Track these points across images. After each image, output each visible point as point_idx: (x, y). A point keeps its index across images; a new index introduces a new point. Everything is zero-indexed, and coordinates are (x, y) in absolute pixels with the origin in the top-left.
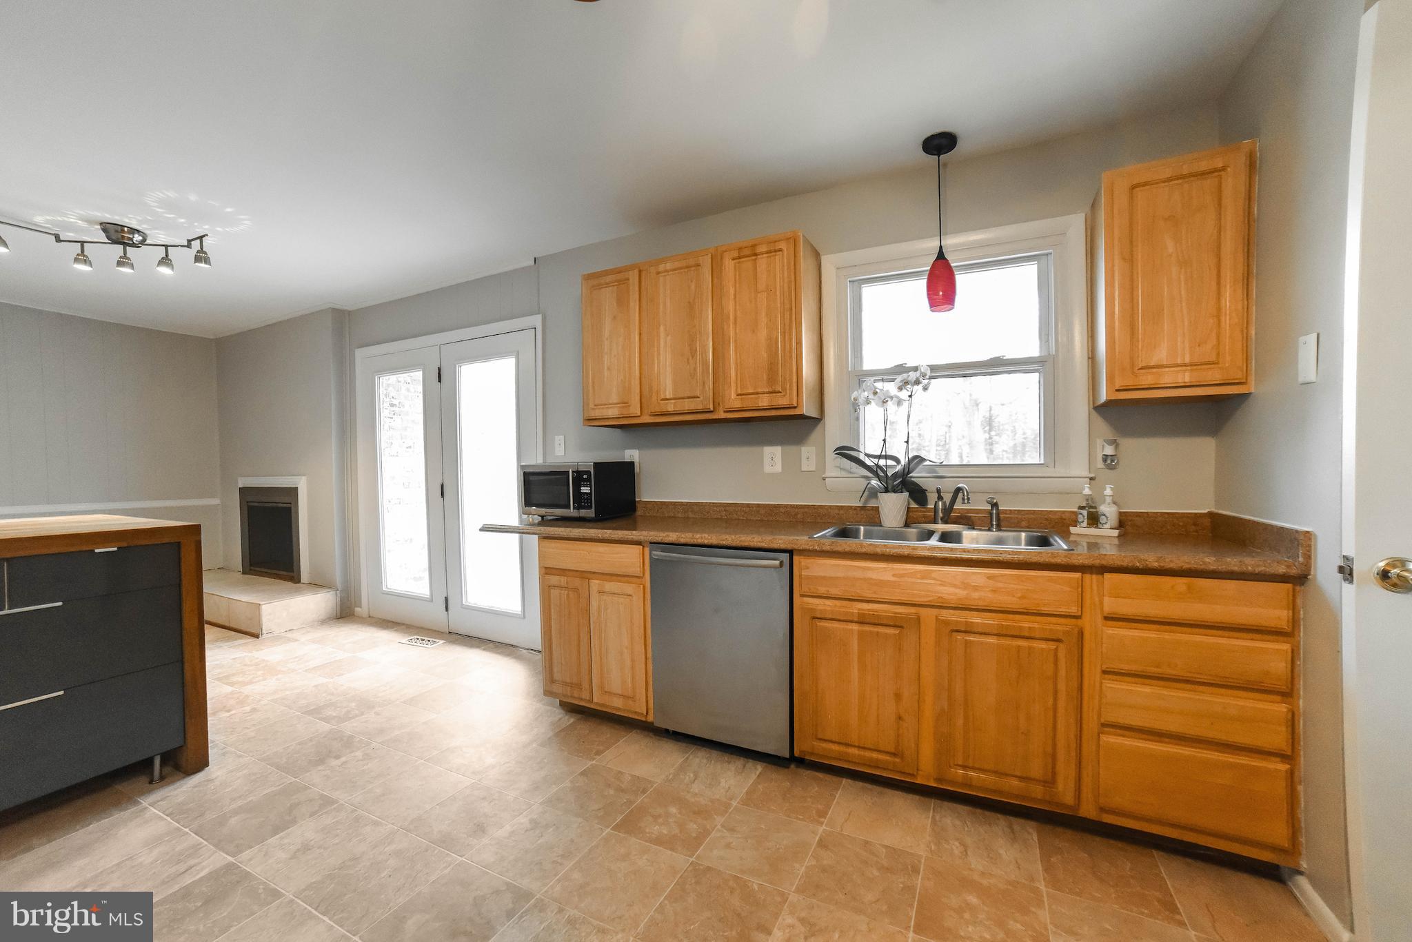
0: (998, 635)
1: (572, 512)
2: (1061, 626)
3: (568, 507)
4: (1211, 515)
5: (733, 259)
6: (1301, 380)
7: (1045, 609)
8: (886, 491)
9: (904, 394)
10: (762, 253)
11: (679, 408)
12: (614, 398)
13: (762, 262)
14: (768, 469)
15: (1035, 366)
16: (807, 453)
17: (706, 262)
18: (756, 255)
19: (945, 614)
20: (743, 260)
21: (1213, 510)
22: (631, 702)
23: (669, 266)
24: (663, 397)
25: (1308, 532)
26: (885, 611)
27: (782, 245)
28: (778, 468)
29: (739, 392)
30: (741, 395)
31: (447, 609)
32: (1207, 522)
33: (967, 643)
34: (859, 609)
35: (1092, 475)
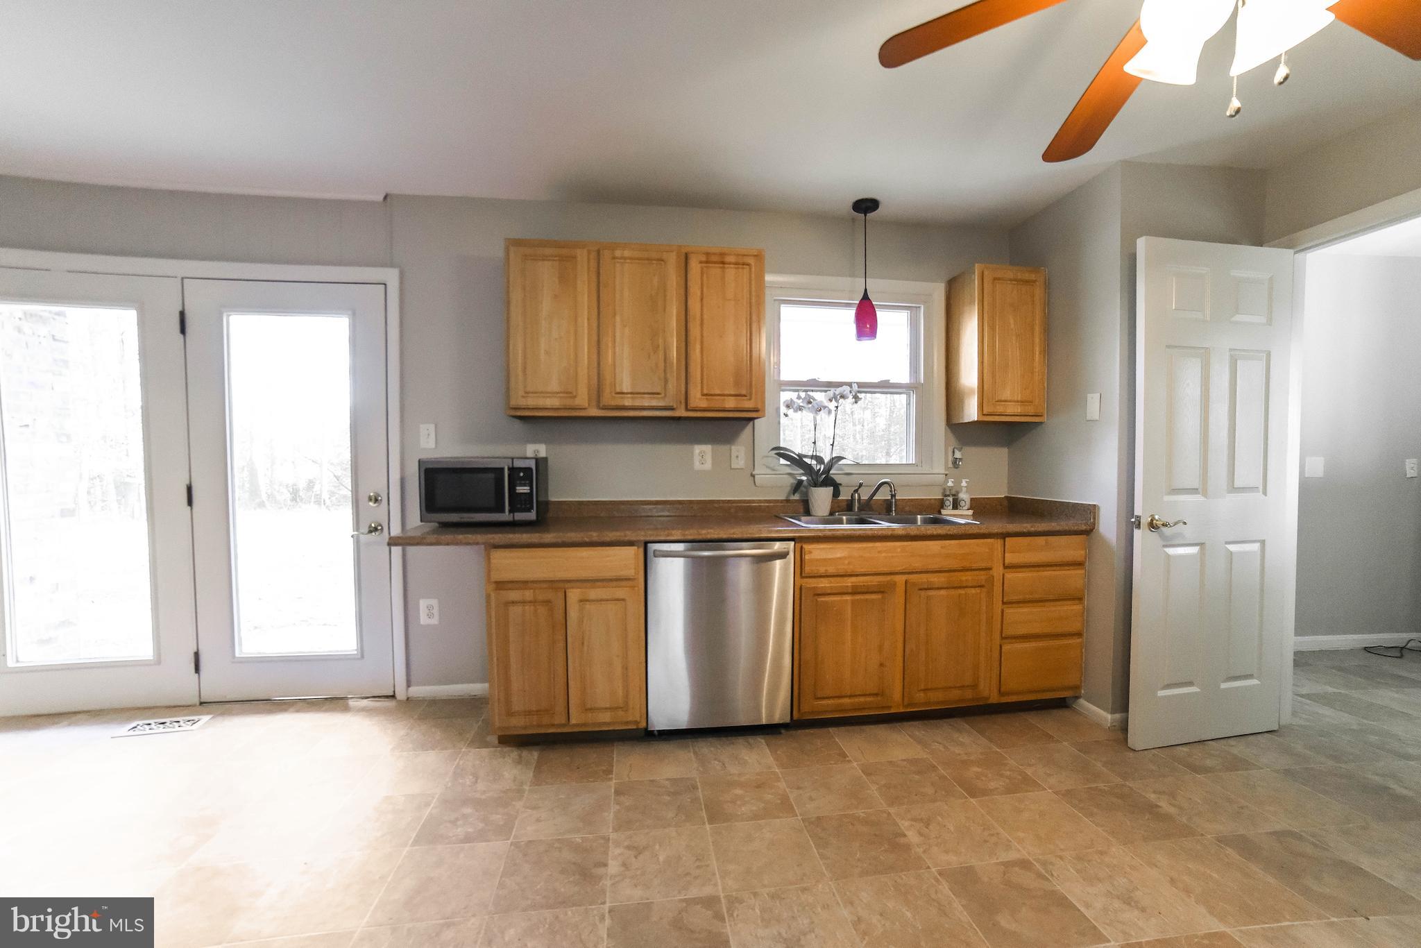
0: (947, 588)
1: (506, 516)
2: (982, 577)
3: (503, 511)
4: (1006, 497)
5: (701, 262)
6: (1088, 418)
7: (975, 566)
8: (816, 485)
9: (832, 405)
10: (730, 264)
11: (638, 403)
12: (554, 386)
13: (731, 272)
14: (697, 465)
15: (904, 390)
16: (738, 451)
17: (672, 259)
18: (723, 263)
19: (913, 578)
20: (710, 265)
21: (1007, 495)
22: (621, 713)
23: (627, 253)
24: (618, 390)
25: (1095, 505)
26: (871, 582)
27: (751, 261)
28: (708, 465)
29: (705, 392)
30: (706, 395)
31: (197, 669)
32: (1006, 503)
33: (928, 598)
34: (852, 583)
35: (947, 472)
